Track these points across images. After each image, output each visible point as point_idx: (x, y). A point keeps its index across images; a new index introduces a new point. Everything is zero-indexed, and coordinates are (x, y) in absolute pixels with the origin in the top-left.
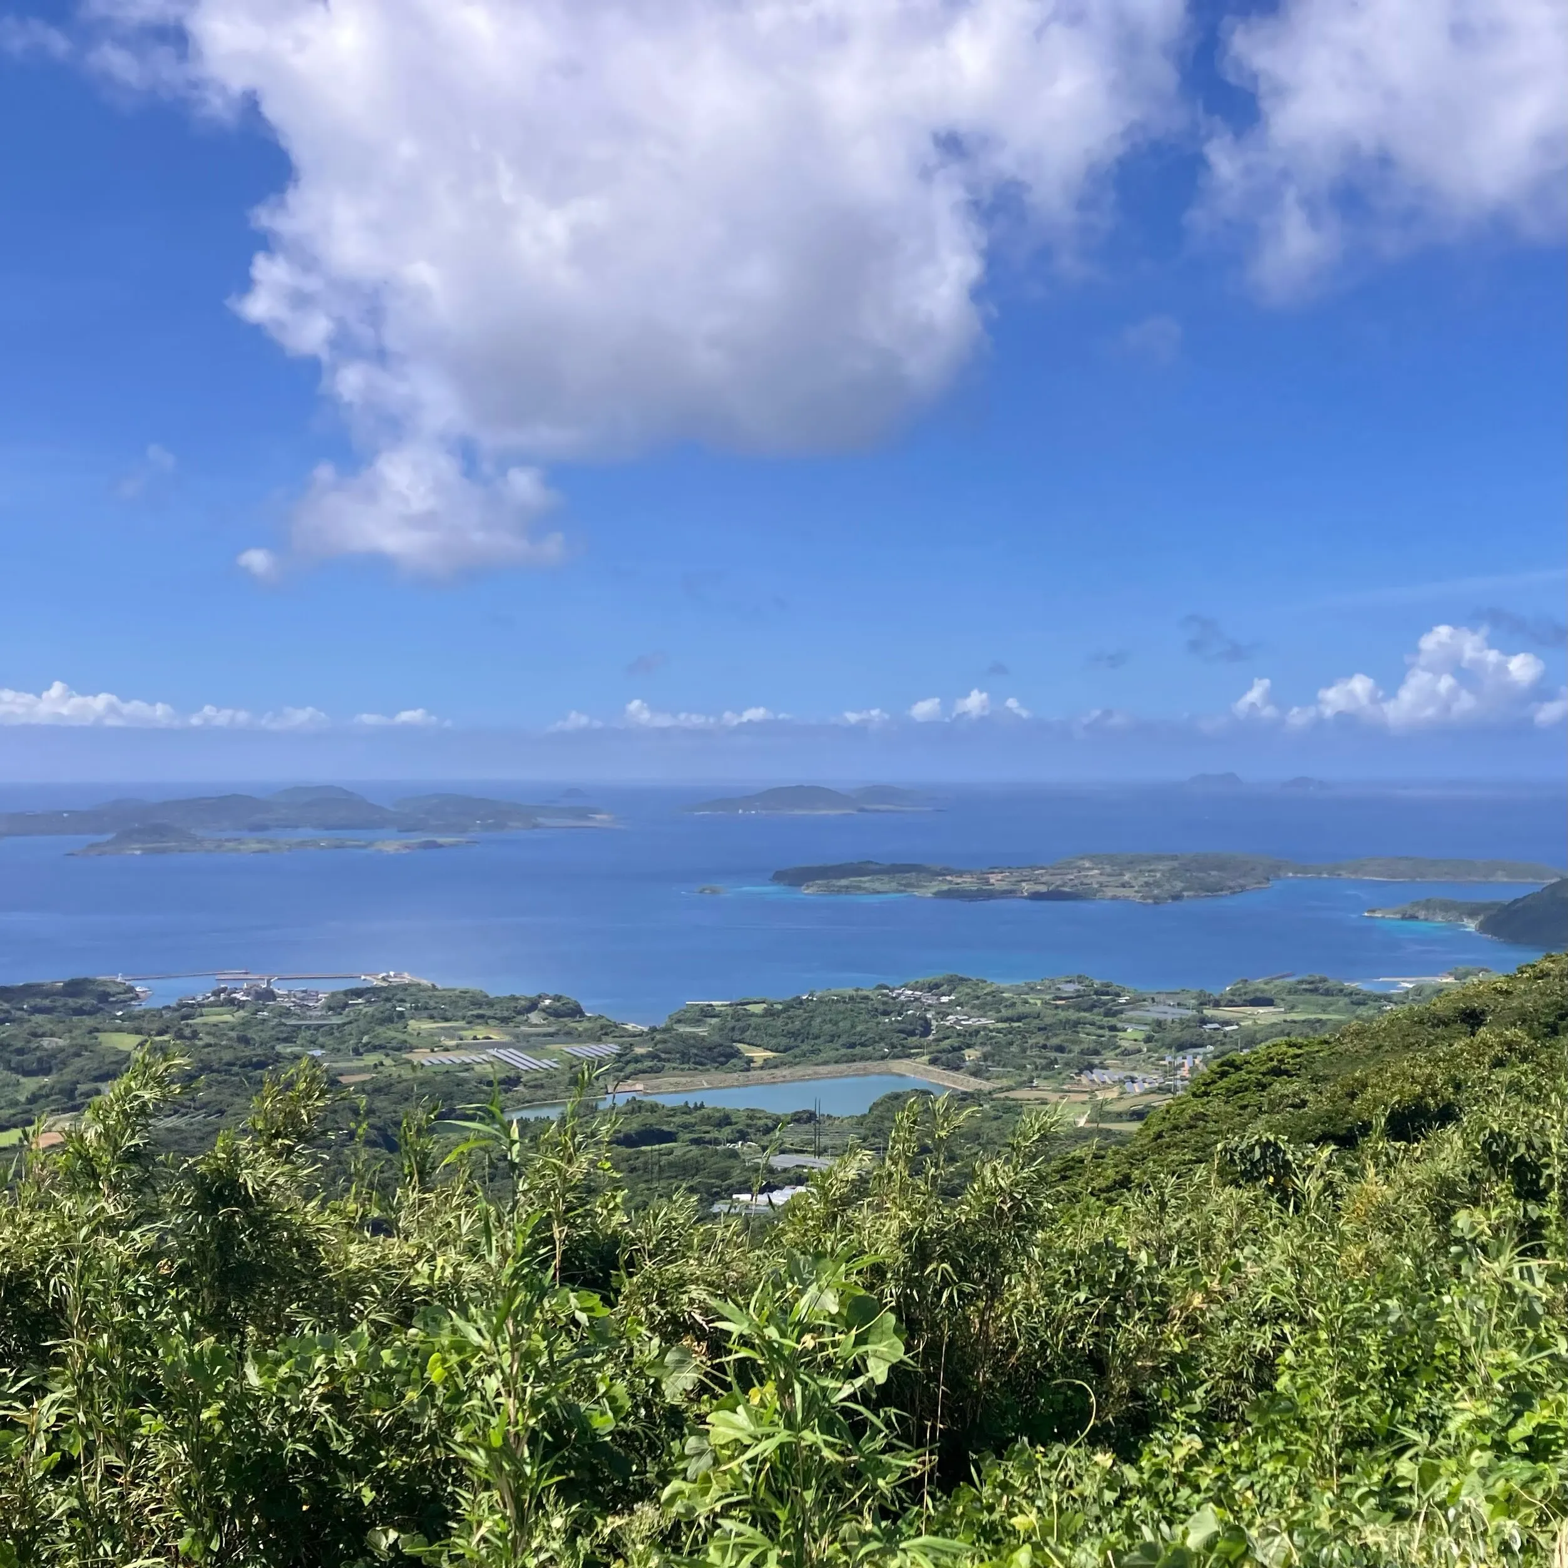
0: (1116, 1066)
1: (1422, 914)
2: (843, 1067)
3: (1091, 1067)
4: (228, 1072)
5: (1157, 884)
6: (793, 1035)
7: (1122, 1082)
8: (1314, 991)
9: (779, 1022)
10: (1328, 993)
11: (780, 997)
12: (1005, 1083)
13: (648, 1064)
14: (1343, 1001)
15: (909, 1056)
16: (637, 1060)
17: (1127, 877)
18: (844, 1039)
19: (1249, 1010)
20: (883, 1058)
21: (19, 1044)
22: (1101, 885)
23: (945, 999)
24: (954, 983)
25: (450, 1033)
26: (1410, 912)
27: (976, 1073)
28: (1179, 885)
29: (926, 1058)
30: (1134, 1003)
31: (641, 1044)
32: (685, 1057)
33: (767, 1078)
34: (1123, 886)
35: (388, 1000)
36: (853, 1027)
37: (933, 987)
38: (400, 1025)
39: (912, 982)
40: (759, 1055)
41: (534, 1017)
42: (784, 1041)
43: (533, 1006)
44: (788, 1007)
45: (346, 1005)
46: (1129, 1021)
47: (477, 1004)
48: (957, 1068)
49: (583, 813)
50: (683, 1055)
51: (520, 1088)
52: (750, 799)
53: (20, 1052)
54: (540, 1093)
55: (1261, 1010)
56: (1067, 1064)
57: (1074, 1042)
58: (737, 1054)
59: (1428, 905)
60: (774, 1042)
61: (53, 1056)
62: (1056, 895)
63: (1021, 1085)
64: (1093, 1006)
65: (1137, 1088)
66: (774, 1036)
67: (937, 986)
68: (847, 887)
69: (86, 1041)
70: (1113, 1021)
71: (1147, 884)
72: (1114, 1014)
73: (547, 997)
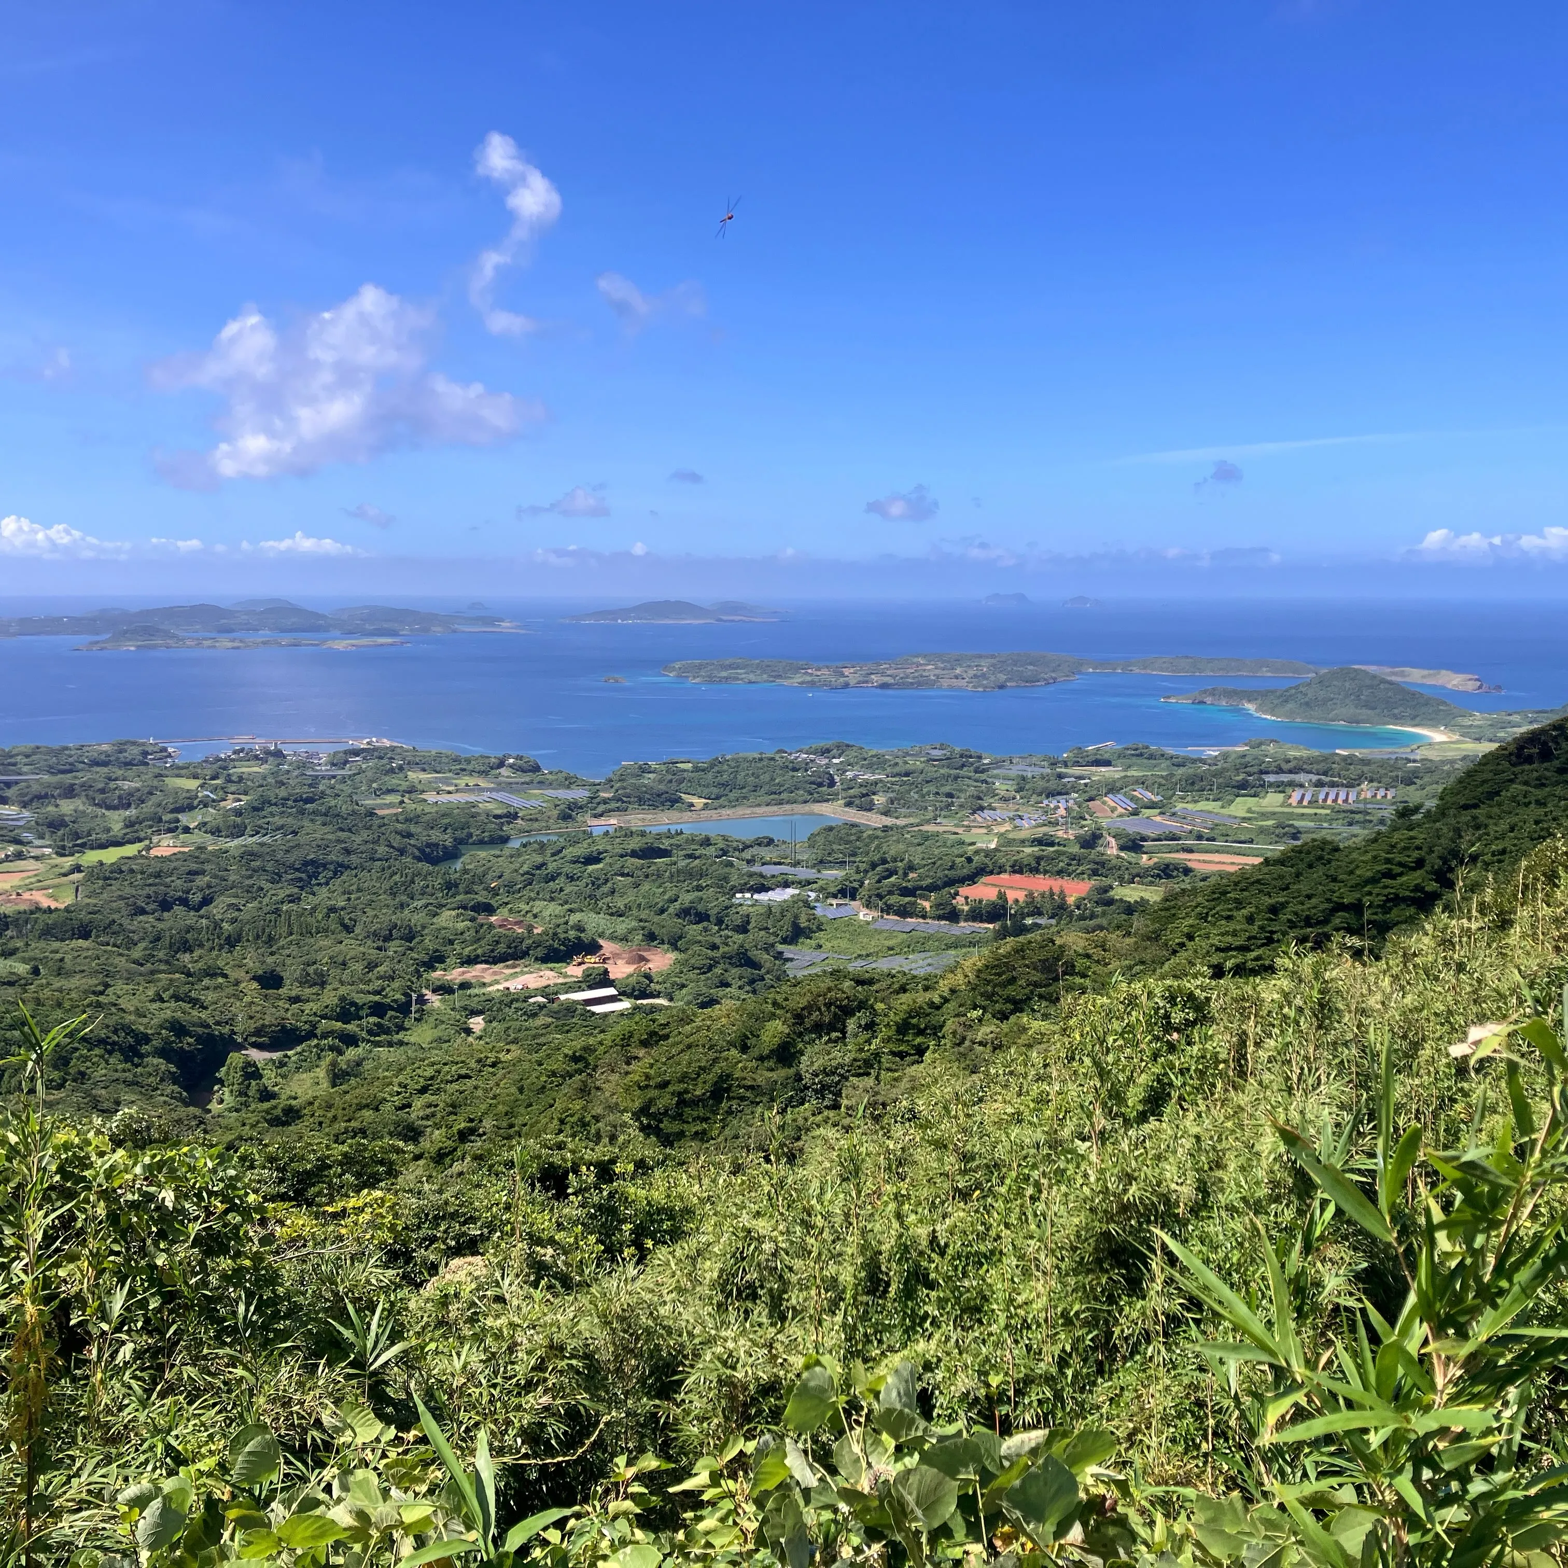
0: (1002, 808)
1: (1209, 700)
2: (775, 808)
3: (982, 808)
4: (283, 805)
5: (984, 676)
6: (724, 785)
7: (1012, 819)
8: (1141, 755)
9: (710, 775)
10: (1151, 757)
11: (704, 759)
12: (912, 820)
13: (614, 805)
14: (1165, 764)
15: (827, 801)
16: (605, 801)
17: (958, 671)
18: (766, 788)
19: (1094, 769)
20: (805, 802)
21: (101, 786)
22: (938, 676)
23: (835, 761)
24: (842, 748)
25: (446, 782)
26: (1199, 699)
27: (886, 813)
28: (1002, 677)
29: (841, 802)
30: (997, 764)
31: (605, 791)
32: (641, 801)
33: (715, 816)
34: (956, 677)
35: (381, 758)
36: (773, 779)
37: (825, 752)
38: (401, 775)
39: (807, 747)
40: (699, 802)
41: (504, 771)
42: (715, 791)
43: (501, 764)
44: (712, 766)
45: (346, 762)
46: (996, 777)
47: (457, 760)
48: (870, 810)
49: (491, 620)
50: (640, 799)
51: (519, 821)
52: (625, 612)
53: (103, 791)
54: (536, 825)
55: (1103, 769)
56: (961, 806)
57: (961, 791)
58: (679, 800)
59: (1213, 693)
60: (706, 791)
61: (131, 794)
62: (902, 685)
63: (928, 822)
64: (963, 766)
65: (1025, 824)
66: (707, 786)
67: (828, 751)
68: (726, 678)
69: (155, 783)
70: (983, 776)
71: (975, 676)
72: (982, 772)
73: (510, 756)
